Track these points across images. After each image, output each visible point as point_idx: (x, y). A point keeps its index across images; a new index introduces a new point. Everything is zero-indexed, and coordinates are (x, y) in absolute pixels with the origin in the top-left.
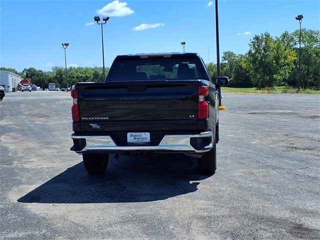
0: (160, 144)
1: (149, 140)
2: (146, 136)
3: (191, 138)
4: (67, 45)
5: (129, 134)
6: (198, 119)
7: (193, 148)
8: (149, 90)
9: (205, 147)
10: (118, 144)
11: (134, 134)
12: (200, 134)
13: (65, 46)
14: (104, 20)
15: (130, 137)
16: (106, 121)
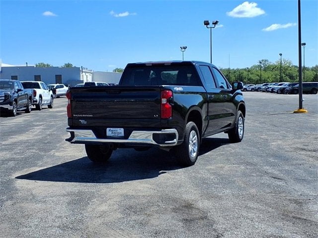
0: (129, 138)
1: (123, 134)
2: (121, 131)
3: (153, 134)
4: (185, 48)
5: (108, 129)
6: (161, 118)
7: (154, 142)
8: (123, 93)
9: (166, 142)
10: (98, 137)
11: (112, 129)
12: (161, 131)
13: (183, 49)
14: (213, 24)
15: (109, 132)
16: (90, 118)
